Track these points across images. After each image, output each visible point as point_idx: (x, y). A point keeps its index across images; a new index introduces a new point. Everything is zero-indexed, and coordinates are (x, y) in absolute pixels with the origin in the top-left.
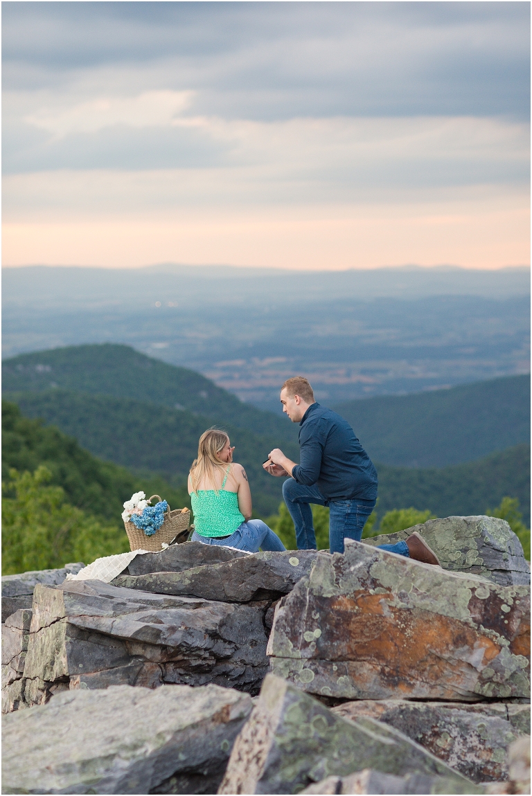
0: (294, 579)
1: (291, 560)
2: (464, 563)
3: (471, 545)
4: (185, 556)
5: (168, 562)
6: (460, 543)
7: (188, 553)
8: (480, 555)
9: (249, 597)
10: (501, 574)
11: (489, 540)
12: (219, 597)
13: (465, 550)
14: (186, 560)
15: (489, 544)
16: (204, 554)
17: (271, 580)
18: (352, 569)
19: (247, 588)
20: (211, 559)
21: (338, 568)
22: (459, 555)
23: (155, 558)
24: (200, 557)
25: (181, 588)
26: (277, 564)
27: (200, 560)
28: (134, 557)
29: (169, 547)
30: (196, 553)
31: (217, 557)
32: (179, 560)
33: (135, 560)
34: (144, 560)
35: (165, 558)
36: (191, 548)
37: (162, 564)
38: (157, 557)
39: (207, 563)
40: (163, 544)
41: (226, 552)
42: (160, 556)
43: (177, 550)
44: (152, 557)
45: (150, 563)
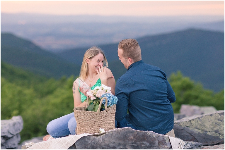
4: (120, 139)
5: (107, 143)
7: (122, 137)
14: (121, 142)
16: (134, 137)
20: (139, 141)
23: (97, 140)
24: (132, 140)
27: (131, 142)
28: (80, 138)
29: (108, 132)
30: (128, 137)
31: (144, 140)
32: (116, 142)
33: (81, 141)
34: (88, 141)
35: (105, 140)
36: (125, 133)
37: (103, 144)
38: (99, 139)
39: (137, 144)
40: (100, 129)
41: (151, 136)
42: (101, 138)
43: (114, 134)
44: (94, 139)
45: (93, 144)
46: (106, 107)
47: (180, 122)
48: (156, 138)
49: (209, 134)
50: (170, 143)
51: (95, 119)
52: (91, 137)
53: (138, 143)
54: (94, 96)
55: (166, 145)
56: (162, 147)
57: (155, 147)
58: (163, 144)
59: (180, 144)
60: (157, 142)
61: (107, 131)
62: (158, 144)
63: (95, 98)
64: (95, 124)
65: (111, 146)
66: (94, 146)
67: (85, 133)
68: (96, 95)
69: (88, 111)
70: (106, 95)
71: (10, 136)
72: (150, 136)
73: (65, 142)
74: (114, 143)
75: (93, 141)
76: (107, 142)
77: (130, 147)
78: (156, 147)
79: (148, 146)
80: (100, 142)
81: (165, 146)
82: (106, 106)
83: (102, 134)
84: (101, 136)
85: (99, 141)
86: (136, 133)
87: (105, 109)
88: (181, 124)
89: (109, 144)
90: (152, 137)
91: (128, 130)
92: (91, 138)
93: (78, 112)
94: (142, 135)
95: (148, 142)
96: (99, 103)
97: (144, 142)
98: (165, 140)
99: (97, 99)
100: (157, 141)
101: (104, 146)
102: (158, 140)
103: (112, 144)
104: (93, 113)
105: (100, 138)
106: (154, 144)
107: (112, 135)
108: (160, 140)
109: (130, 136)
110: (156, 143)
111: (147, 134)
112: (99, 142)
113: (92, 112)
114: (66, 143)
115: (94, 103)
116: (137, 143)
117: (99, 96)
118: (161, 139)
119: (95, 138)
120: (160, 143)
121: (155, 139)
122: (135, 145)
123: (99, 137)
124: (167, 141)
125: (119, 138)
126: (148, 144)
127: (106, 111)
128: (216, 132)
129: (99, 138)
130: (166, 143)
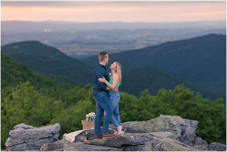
0: (132, 142)
1: (131, 136)
2: (165, 128)
3: (167, 124)
6: (164, 123)
8: (169, 126)
9: (120, 146)
10: (175, 131)
11: (172, 123)
12: (112, 146)
13: (165, 125)
15: (171, 124)
17: (126, 142)
18: (156, 146)
19: (120, 144)
21: (152, 146)
22: (164, 126)
25: (102, 144)
26: (128, 138)
37: (92, 133)
40: (92, 128)
49: (141, 130)
71: (55, 133)
119: (90, 131)
127: (93, 121)
128: (145, 129)
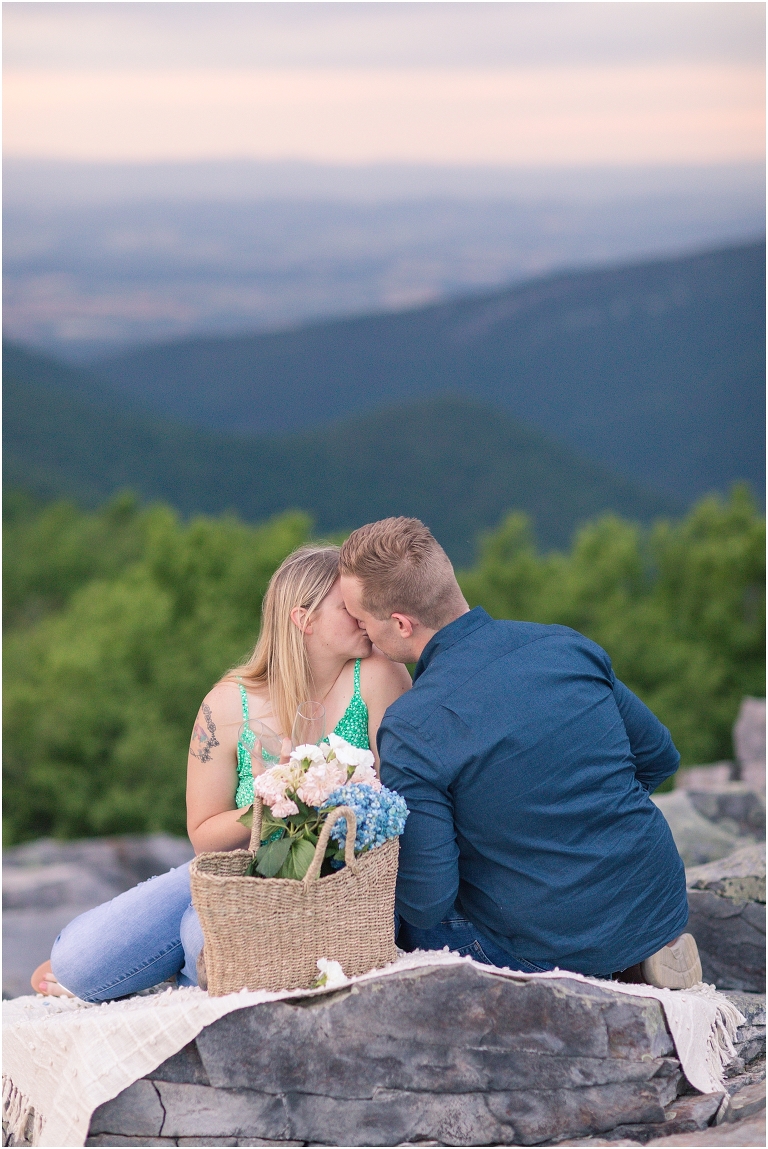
4: (419, 1019)
5: (354, 1039)
7: (430, 1009)
14: (422, 1034)
16: (489, 1011)
20: (515, 1031)
23: (306, 1026)
24: (478, 1024)
27: (474, 1034)
28: (219, 1016)
29: (357, 985)
30: (461, 1008)
31: (538, 1024)
32: (399, 1035)
33: (228, 1030)
34: (262, 1030)
35: (343, 1027)
36: (443, 991)
37: (333, 1045)
38: (315, 1019)
39: (502, 1045)
40: (322, 963)
41: (573, 1005)
42: (324, 1016)
43: (390, 997)
44: (292, 1022)
45: (286, 1045)
46: (349, 856)
47: (724, 879)
48: (595, 1013)
50: (669, 1033)
51: (294, 915)
52: (275, 1010)
53: (509, 1038)
54: (292, 796)
55: (647, 1046)
56: (626, 1058)
57: (591, 1060)
58: (632, 1045)
59: (720, 1023)
60: (600, 1035)
61: (354, 980)
62: (610, 1043)
63: (292, 808)
64: (297, 940)
65: (373, 1055)
66: (291, 1053)
67: (245, 990)
68: (301, 794)
69: (258, 880)
70: (349, 796)
72: (567, 1005)
73: (143, 1033)
74: (390, 1038)
75: (286, 1033)
76: (354, 1036)
77: (469, 1058)
78: (595, 1057)
79: (558, 1055)
80: (321, 1037)
81: (640, 1054)
82: (348, 848)
83: (330, 994)
84: (328, 1005)
85: (314, 1031)
86: (498, 992)
87: (343, 864)
88: (727, 887)
89: (363, 1046)
90: (580, 1011)
91: (459, 976)
92: (275, 1015)
93: (209, 884)
94: (530, 1000)
95: (557, 1034)
96: (316, 832)
97: (537, 1036)
98: (643, 1025)
99: (305, 811)
100: (603, 1029)
101: (341, 1052)
102: (608, 1026)
103: (378, 1047)
104: (287, 888)
105: (320, 1015)
106: (588, 1043)
107: (378, 1000)
108: (615, 1025)
109: (470, 1006)
110: (600, 1038)
111: (552, 993)
112: (316, 1035)
113: (280, 881)
114: (151, 1038)
115: (291, 832)
116: (504, 1037)
117: (314, 797)
118: (620, 1020)
119: (293, 1017)
120: (616, 1037)
121: (591, 1022)
122: (493, 1049)
123: (315, 1010)
124: (652, 1028)
125: (413, 1016)
126: (557, 1044)
127: (350, 873)
129: (313, 1017)
130: (645, 1037)
